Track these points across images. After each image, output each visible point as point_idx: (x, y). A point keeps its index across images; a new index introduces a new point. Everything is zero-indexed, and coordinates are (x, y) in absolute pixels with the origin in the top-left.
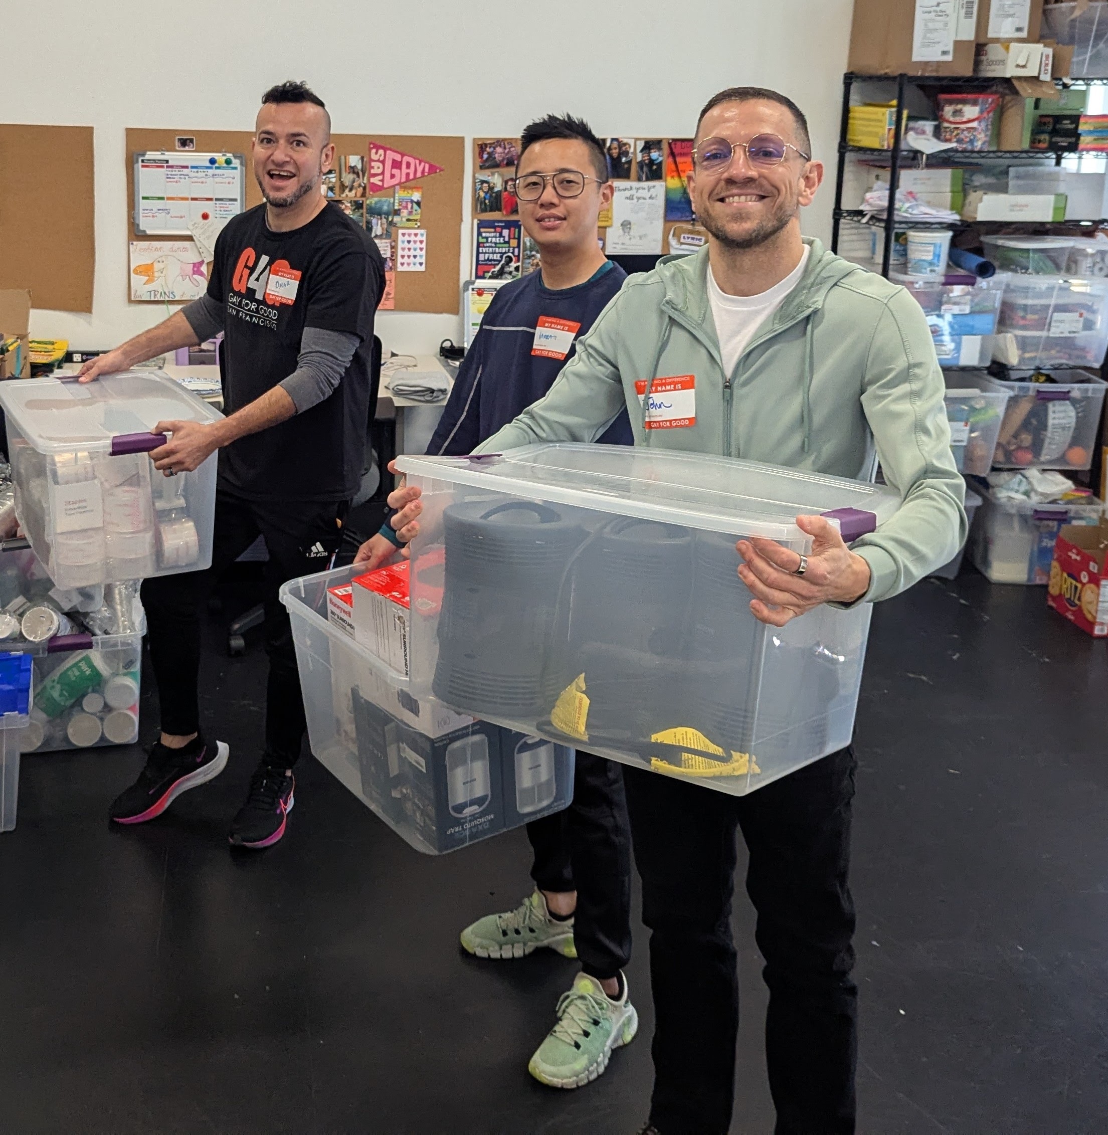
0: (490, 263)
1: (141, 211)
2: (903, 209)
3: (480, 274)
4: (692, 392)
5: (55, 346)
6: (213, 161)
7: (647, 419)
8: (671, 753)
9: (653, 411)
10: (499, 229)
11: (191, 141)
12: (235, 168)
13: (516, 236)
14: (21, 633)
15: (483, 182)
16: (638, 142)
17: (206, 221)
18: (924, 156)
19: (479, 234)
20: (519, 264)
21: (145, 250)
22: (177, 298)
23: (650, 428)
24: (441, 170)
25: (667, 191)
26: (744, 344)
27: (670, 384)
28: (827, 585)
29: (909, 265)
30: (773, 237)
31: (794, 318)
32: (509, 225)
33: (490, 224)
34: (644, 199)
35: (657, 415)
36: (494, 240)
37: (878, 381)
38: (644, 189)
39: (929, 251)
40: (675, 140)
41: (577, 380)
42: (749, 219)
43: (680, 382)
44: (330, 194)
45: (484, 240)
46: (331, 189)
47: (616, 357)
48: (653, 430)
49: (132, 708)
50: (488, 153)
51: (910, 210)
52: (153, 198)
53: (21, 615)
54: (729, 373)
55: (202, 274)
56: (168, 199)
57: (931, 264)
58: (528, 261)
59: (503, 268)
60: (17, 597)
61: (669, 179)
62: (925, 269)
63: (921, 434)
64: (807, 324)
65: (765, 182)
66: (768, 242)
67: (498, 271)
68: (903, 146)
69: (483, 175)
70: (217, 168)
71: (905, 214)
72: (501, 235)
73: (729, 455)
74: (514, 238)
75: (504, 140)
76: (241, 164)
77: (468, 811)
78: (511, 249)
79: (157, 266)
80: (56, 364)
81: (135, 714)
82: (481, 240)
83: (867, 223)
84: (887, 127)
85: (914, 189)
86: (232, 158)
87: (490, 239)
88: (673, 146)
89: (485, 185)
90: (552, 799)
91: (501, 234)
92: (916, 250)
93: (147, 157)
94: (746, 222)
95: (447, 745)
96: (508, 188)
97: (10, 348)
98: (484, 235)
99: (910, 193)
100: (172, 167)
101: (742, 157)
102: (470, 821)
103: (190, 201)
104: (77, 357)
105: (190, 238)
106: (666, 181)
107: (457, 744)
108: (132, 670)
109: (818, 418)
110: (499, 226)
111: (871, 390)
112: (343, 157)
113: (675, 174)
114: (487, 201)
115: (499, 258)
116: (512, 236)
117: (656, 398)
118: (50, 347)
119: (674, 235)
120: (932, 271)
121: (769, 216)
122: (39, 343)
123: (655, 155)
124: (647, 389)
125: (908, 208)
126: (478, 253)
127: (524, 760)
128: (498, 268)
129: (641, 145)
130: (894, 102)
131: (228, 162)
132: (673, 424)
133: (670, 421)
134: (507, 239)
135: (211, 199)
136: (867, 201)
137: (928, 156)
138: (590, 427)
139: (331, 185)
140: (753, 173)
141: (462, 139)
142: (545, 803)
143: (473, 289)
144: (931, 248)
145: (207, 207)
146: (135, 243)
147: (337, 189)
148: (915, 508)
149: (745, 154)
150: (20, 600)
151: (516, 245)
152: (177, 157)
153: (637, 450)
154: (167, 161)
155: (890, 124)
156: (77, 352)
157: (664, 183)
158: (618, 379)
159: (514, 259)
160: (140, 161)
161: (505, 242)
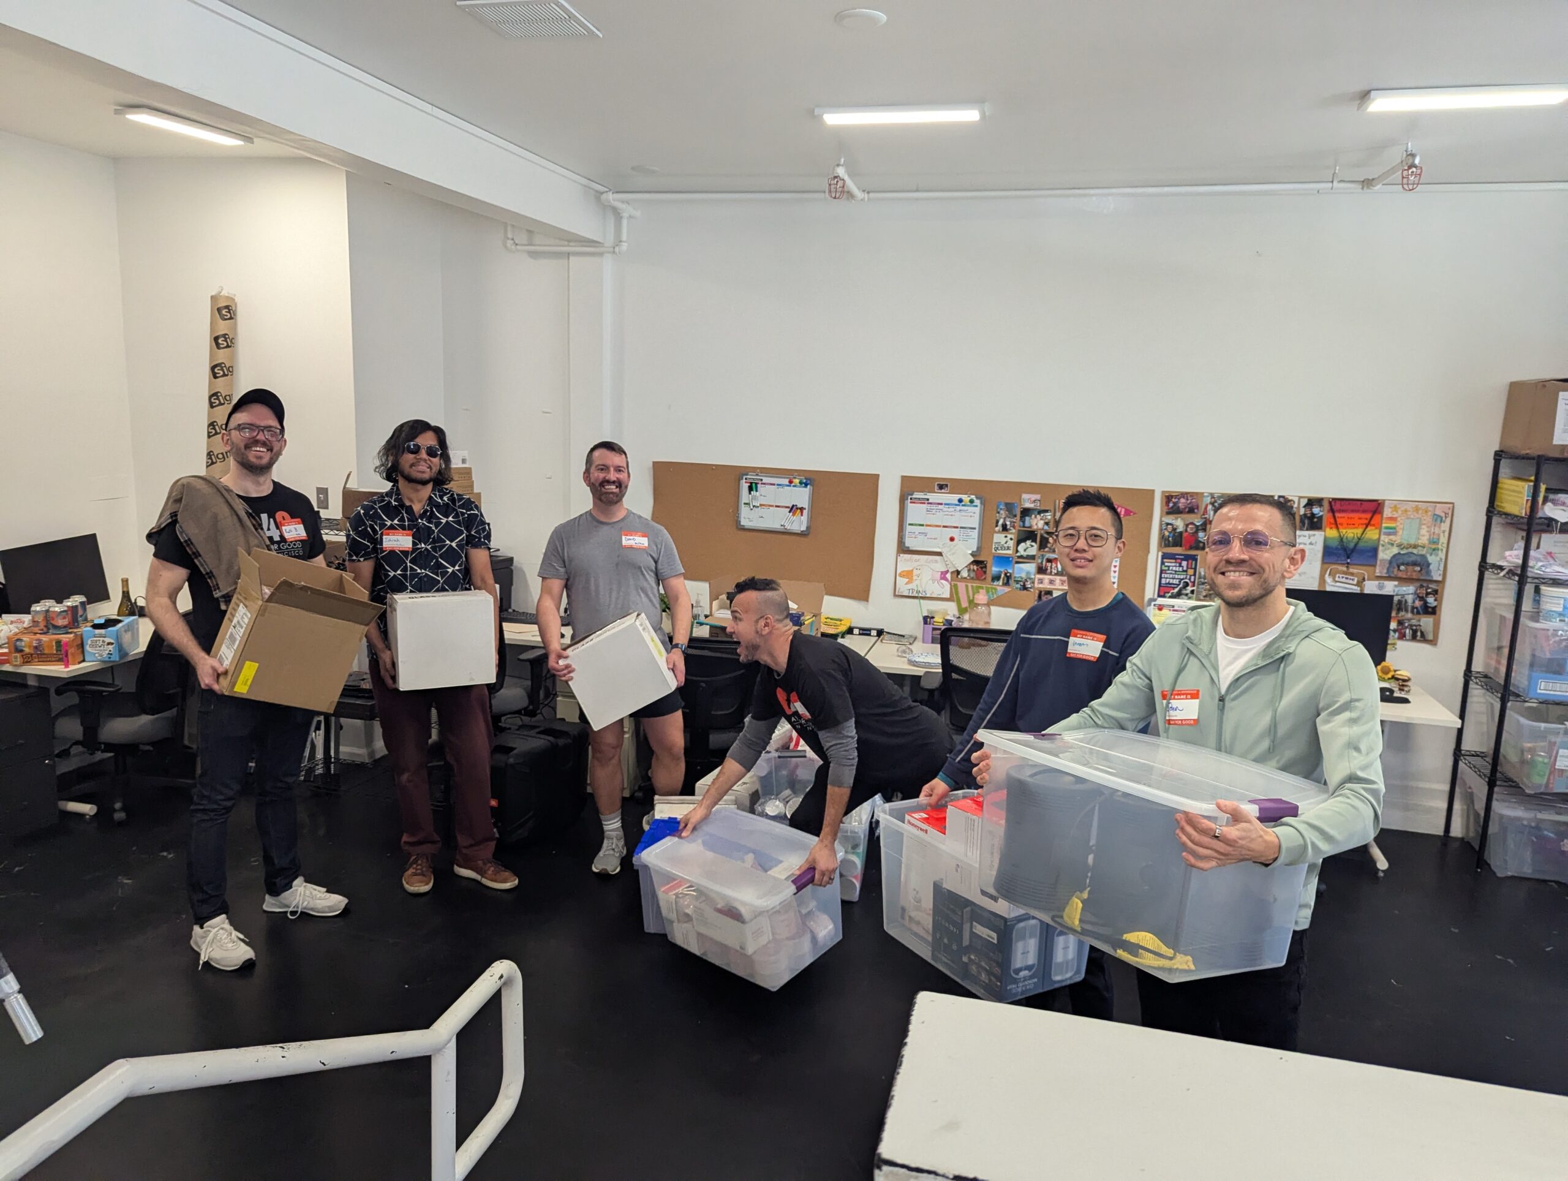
0: (1170, 586)
1: (907, 533)
2: (1536, 567)
3: (1162, 594)
4: (1197, 701)
5: (842, 622)
6: (960, 501)
7: (1167, 718)
8: (1134, 948)
9: (1172, 712)
10: (1179, 561)
11: (947, 486)
12: (976, 506)
13: (1193, 566)
14: (785, 813)
15: (1168, 524)
16: (1302, 500)
17: (952, 543)
18: (1559, 524)
19: (1163, 563)
20: (1194, 588)
21: (908, 560)
22: (928, 595)
23: (1169, 724)
24: (1135, 514)
25: (1326, 539)
26: (1234, 672)
27: (1183, 694)
28: (1238, 847)
29: (1541, 614)
30: (1262, 600)
31: (1272, 657)
32: (1187, 558)
33: (1172, 557)
34: (1305, 544)
35: (1175, 715)
36: (1174, 568)
37: (1327, 709)
38: (1305, 536)
39: (1559, 604)
40: (1335, 500)
41: (1122, 688)
42: (1241, 588)
43: (1190, 694)
44: (1046, 527)
45: (1166, 568)
46: (1047, 524)
47: (1150, 674)
48: (1171, 726)
49: (856, 877)
50: (1174, 503)
51: (1543, 569)
52: (916, 525)
53: (787, 802)
54: (1223, 691)
55: (946, 580)
56: (927, 525)
57: (1560, 614)
58: (1201, 586)
59: (1180, 590)
60: (786, 789)
61: (1328, 530)
62: (1556, 618)
63: (1353, 750)
64: (1281, 663)
65: (1254, 563)
66: (1258, 602)
67: (1177, 592)
68: (1540, 514)
69: (1169, 519)
70: (963, 505)
71: (1539, 572)
72: (1180, 566)
73: (1220, 750)
74: (1192, 568)
75: (1187, 493)
76: (981, 503)
77: (1023, 974)
78: (1188, 576)
79: (915, 572)
80: (840, 635)
81: (857, 881)
82: (1164, 568)
83: (1504, 576)
84: (1526, 498)
85: (1554, 550)
86: (975, 499)
87: (1171, 568)
88: (1333, 503)
89: (1169, 526)
90: (1073, 973)
91: (1180, 564)
92: (1547, 602)
93: (914, 496)
94: (1238, 590)
95: (1016, 924)
96: (1188, 529)
97: (806, 623)
98: (1166, 564)
99: (1550, 554)
100: (931, 503)
101: (1238, 544)
102: (1024, 981)
103: (942, 528)
104: (856, 631)
105: (940, 554)
106: (1325, 531)
107: (1022, 925)
108: (858, 851)
109: (1281, 731)
110: (1179, 559)
111: (1323, 715)
112: (1057, 501)
113: (1333, 526)
114: (1170, 539)
115: (1177, 583)
116: (1189, 567)
117: (1174, 703)
118: (838, 623)
119: (1329, 575)
120: (1560, 620)
121: (1256, 586)
122: (831, 619)
123: (1316, 510)
124: (1168, 698)
125: (1542, 566)
126: (1161, 578)
127: (1060, 941)
128: (1176, 590)
129: (1304, 502)
130: (1533, 478)
131: (972, 501)
132: (1183, 723)
133: (1182, 720)
134: (1185, 569)
135: (957, 527)
136: (1505, 558)
137: (1561, 523)
138: (1132, 720)
139: (1047, 521)
140: (1245, 557)
141: (1153, 491)
142: (1069, 975)
143: (1155, 605)
144: (1562, 602)
145: (954, 533)
146: (901, 555)
147: (1052, 524)
148: (1335, 804)
149: (1240, 542)
150: (788, 792)
151: (1192, 573)
152: (935, 497)
153: (1162, 741)
154: (928, 500)
155: (1528, 496)
156: (857, 628)
157: (1323, 533)
158: (1151, 689)
159: (1190, 584)
160: (909, 498)
161: (1183, 571)
